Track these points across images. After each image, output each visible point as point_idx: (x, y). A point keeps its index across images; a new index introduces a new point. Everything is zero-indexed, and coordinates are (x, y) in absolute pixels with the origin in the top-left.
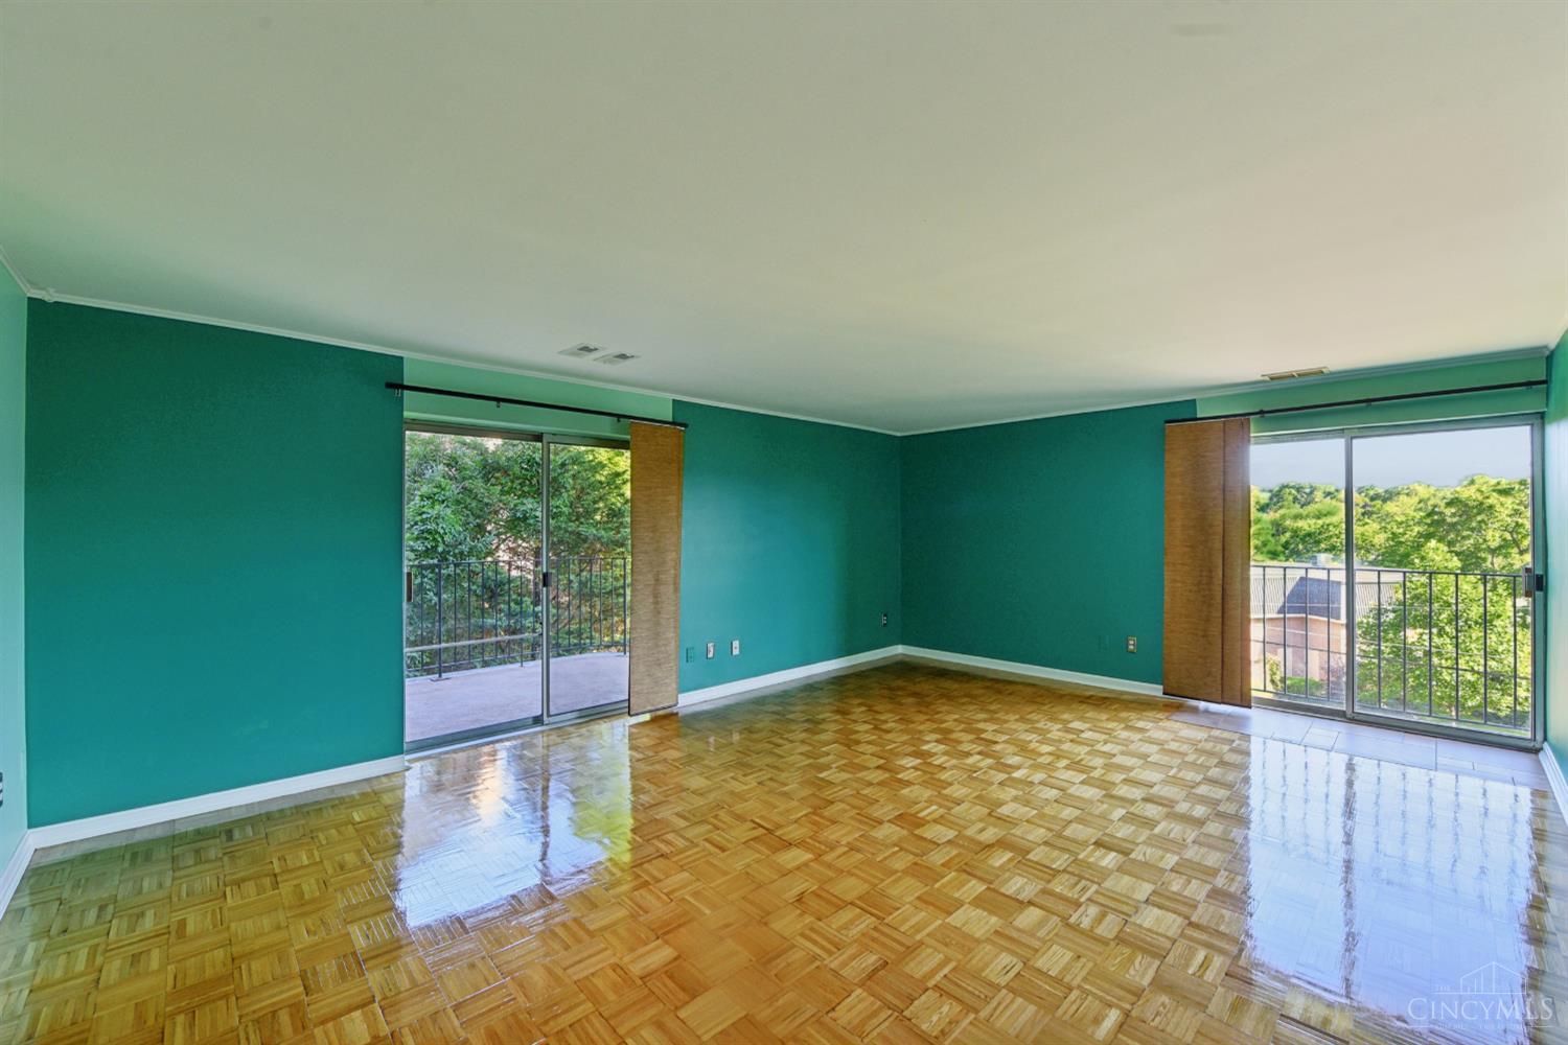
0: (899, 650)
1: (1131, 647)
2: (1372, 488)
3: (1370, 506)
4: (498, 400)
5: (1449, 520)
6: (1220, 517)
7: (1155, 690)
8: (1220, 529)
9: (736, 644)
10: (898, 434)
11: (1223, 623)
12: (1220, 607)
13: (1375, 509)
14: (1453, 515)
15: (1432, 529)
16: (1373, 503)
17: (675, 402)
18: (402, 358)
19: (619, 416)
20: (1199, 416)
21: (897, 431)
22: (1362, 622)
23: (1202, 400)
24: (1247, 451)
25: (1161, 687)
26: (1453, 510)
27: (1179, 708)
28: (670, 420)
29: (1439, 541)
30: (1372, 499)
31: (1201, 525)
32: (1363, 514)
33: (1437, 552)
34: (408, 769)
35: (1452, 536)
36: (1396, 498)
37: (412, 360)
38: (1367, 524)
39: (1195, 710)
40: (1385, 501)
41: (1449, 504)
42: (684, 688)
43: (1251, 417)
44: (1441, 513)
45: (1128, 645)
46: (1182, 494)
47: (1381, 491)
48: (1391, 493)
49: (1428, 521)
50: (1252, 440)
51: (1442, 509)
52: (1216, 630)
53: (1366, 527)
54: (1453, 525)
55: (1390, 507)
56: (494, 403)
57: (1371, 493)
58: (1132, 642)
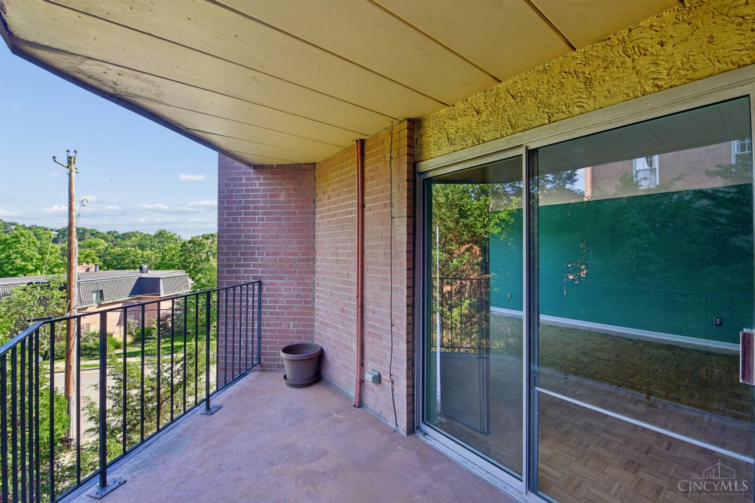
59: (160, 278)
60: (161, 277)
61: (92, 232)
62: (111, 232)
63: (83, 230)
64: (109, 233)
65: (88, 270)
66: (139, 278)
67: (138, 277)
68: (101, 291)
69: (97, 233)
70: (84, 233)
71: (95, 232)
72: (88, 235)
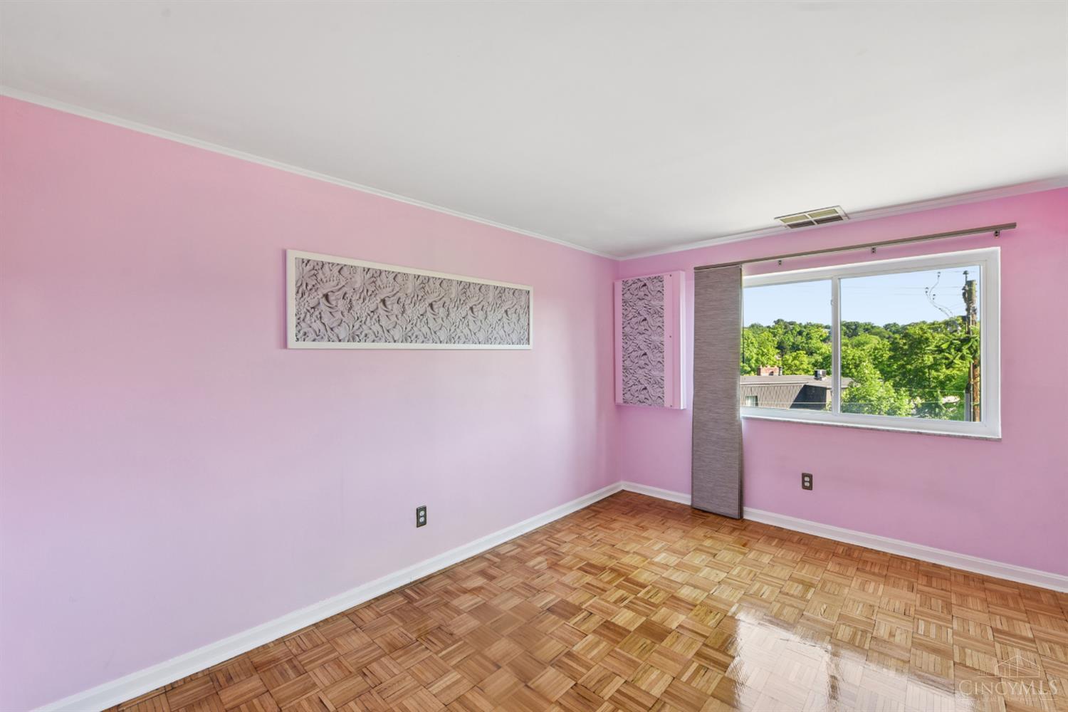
59: (825, 389)
60: (828, 387)
61: (866, 327)
62: (889, 324)
63: (856, 325)
64: (887, 327)
65: (772, 374)
66: (805, 386)
67: (803, 385)
68: (756, 397)
69: (873, 327)
70: (856, 329)
71: (869, 327)
72: (861, 331)
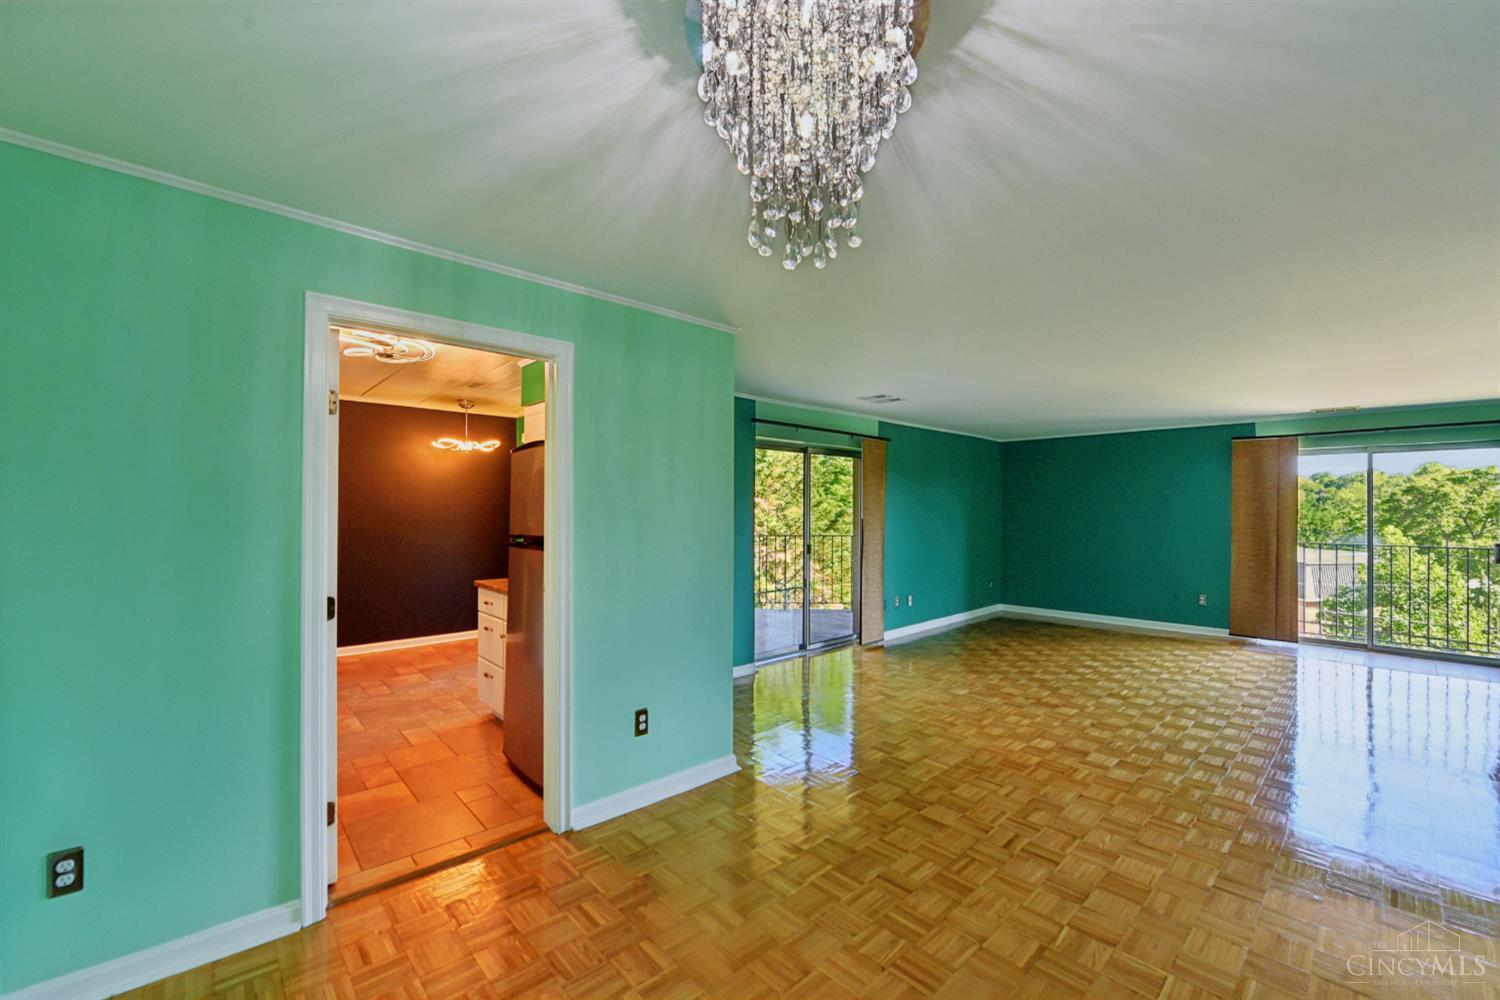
0: (1000, 608)
1: (1202, 602)
2: (1326, 475)
3: (1325, 492)
4: (798, 426)
5: (1405, 507)
6: (1275, 508)
7: (1224, 633)
8: (1275, 517)
9: (910, 598)
10: (1000, 441)
11: (1277, 584)
12: (1275, 572)
13: (1329, 495)
14: (1410, 502)
15: (1388, 515)
16: (1328, 489)
17: (880, 423)
18: (754, 401)
19: (852, 434)
20: (1257, 435)
21: (999, 438)
22: (1328, 601)
23: (1260, 423)
24: (1296, 460)
25: (1228, 631)
26: (1410, 498)
27: (1244, 644)
28: (877, 435)
29: (1396, 526)
30: (1326, 486)
31: (1260, 514)
32: (1318, 500)
33: (1393, 535)
34: (757, 672)
35: (1408, 521)
36: (1350, 485)
37: (762, 403)
38: (1326, 509)
39: (1254, 645)
40: (1339, 487)
41: (1407, 492)
42: (887, 628)
43: (1299, 437)
44: (1398, 501)
45: (1199, 600)
46: (1245, 491)
47: (1334, 478)
48: (1345, 480)
49: (1385, 507)
50: (1299, 453)
51: (1399, 497)
52: (1271, 588)
53: (1325, 512)
54: (1409, 512)
55: (1344, 494)
56: (794, 429)
57: (1326, 480)
58: (1202, 598)
